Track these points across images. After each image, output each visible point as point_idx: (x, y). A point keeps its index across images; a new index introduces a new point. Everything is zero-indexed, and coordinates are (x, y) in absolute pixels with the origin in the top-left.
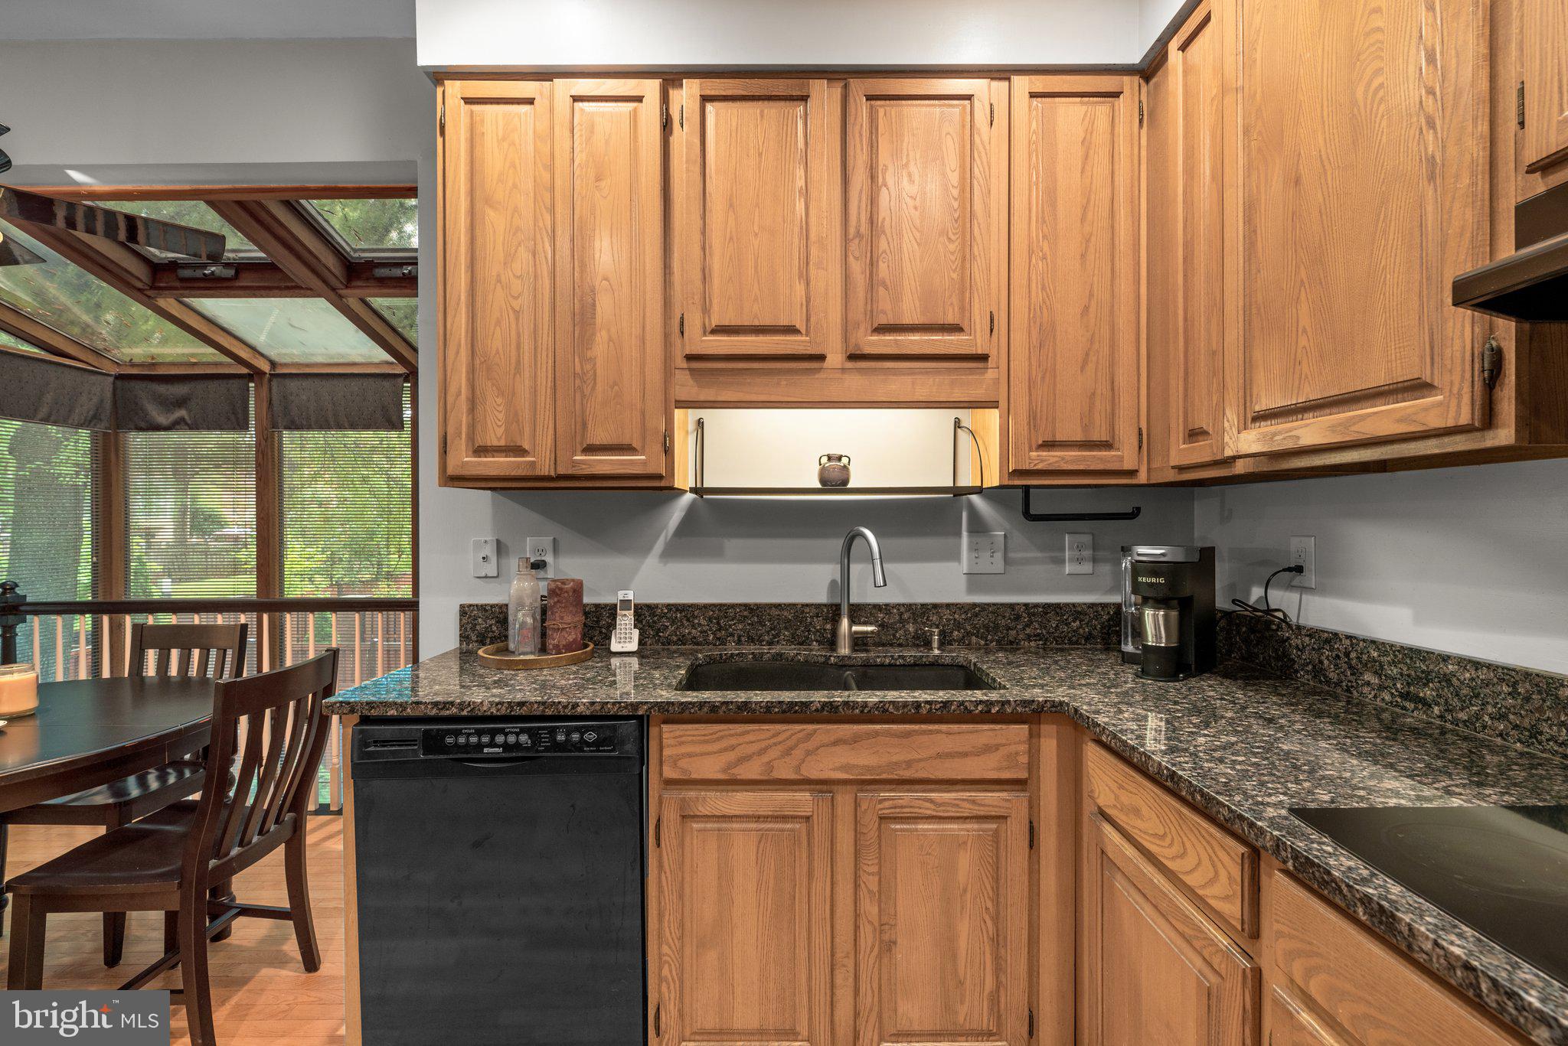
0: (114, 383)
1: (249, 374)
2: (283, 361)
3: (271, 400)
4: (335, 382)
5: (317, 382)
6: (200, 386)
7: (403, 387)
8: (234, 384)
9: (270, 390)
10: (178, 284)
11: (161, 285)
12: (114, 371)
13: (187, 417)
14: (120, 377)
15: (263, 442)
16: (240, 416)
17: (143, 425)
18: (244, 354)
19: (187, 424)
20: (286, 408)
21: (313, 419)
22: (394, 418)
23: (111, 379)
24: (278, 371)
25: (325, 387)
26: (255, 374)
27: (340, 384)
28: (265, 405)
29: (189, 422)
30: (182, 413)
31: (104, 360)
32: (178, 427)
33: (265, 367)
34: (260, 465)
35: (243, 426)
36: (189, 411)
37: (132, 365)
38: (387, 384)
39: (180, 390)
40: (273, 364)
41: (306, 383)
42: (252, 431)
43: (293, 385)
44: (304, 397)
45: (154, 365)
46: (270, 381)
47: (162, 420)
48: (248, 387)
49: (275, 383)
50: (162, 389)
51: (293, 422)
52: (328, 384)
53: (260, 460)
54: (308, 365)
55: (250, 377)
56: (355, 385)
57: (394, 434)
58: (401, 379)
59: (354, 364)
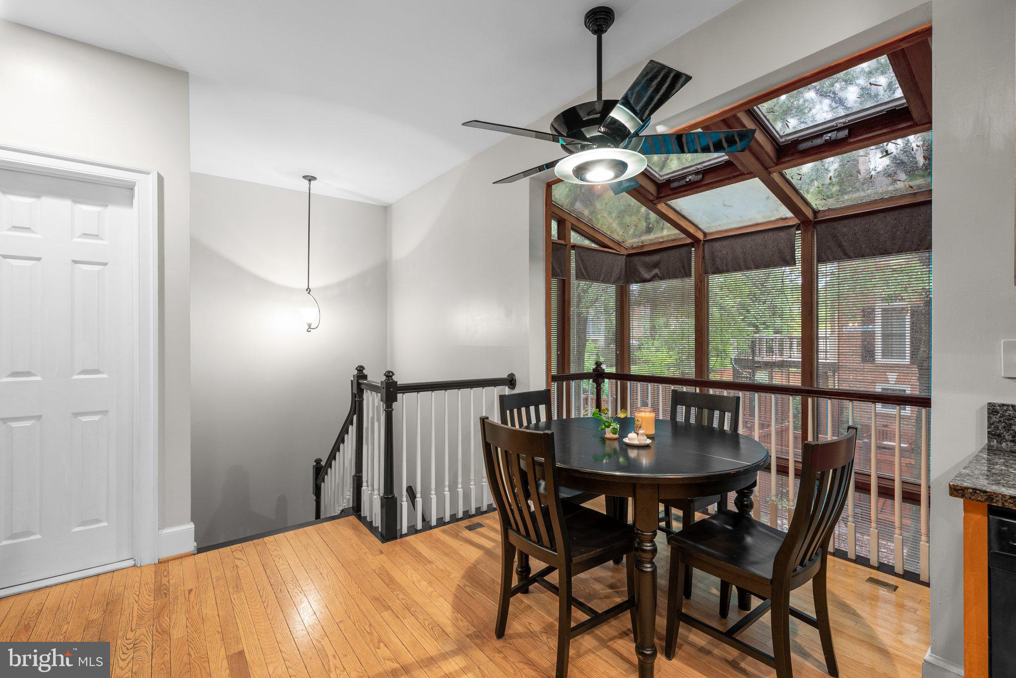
0: (626, 259)
1: (692, 243)
2: (711, 231)
3: (704, 257)
4: (745, 239)
5: (733, 241)
6: (665, 255)
7: (796, 234)
8: (684, 249)
9: (704, 250)
10: (670, 192)
11: (662, 195)
12: (626, 253)
13: (658, 273)
14: (629, 256)
15: (699, 283)
16: (687, 269)
17: (638, 280)
18: (692, 230)
19: (659, 277)
20: (713, 260)
21: (730, 265)
22: (788, 258)
23: (625, 257)
24: (708, 238)
25: (738, 243)
26: (696, 241)
27: (748, 239)
28: (701, 260)
29: (660, 275)
30: (656, 271)
31: (622, 248)
32: (654, 279)
33: (700, 236)
34: (697, 298)
35: (688, 275)
36: (660, 269)
37: (633, 248)
38: (782, 234)
39: (655, 258)
40: (705, 234)
41: (725, 243)
42: (693, 278)
43: (717, 245)
44: (724, 252)
45: (642, 246)
46: (704, 245)
47: (647, 276)
48: (691, 251)
49: (706, 246)
50: (647, 259)
51: (717, 269)
52: (740, 241)
53: (698, 295)
54: (726, 231)
55: (691, 245)
56: (758, 239)
57: (787, 269)
58: (794, 228)
59: (757, 225)
